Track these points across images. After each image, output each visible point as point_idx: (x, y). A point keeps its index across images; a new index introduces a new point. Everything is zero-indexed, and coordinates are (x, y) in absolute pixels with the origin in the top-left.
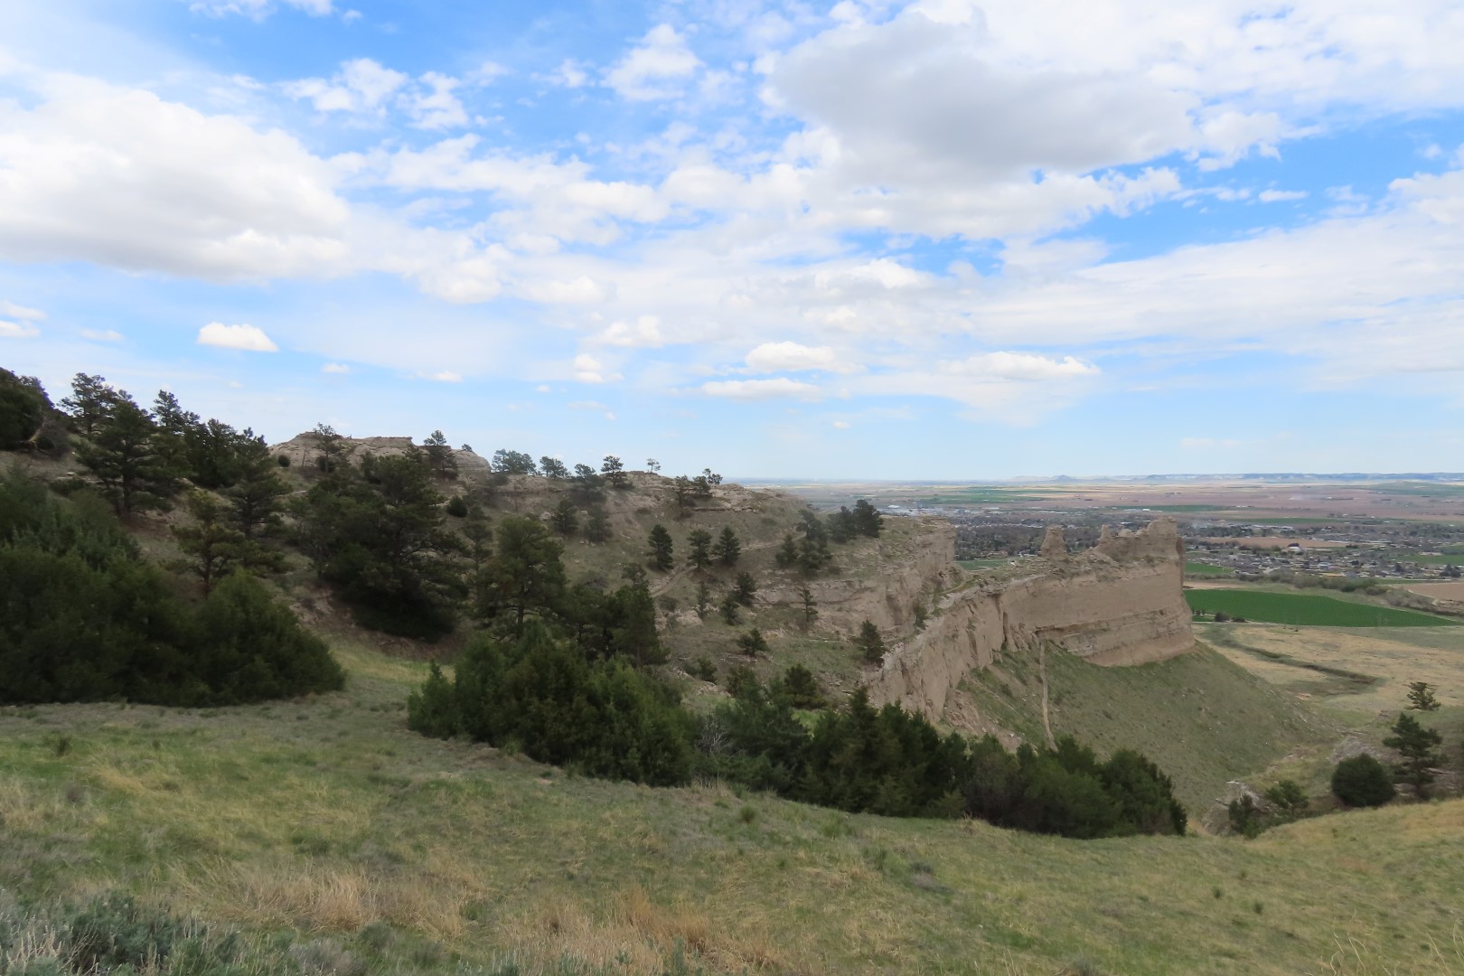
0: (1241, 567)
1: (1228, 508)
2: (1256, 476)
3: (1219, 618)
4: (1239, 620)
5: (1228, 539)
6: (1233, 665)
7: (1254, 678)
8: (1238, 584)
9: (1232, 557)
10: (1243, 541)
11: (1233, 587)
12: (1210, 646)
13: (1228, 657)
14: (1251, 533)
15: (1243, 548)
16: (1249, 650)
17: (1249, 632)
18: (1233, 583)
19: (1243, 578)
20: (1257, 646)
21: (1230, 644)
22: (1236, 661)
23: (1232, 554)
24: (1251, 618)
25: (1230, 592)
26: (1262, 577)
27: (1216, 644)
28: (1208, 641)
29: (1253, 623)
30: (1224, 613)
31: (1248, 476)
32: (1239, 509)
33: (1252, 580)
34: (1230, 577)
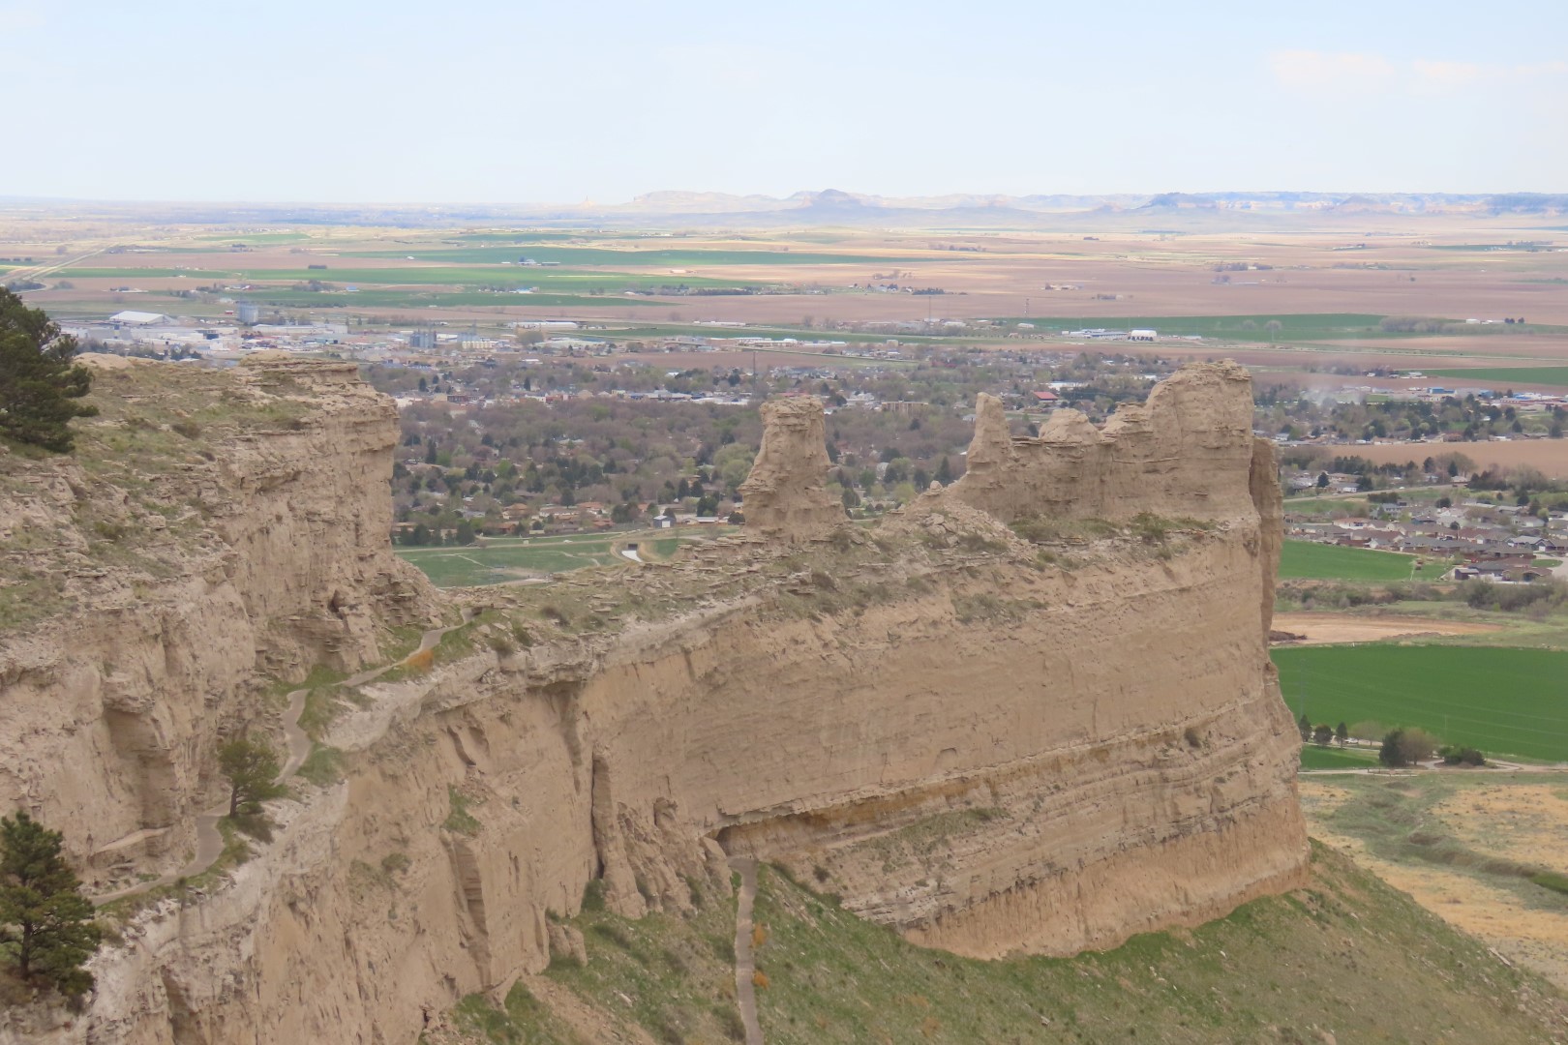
0: (1474, 556)
1: (1436, 328)
2: (1533, 204)
3: (1395, 754)
4: (1465, 758)
5: (1436, 446)
6: (1441, 930)
7: (1513, 976)
8: (1465, 620)
9: (1446, 516)
10: (1484, 453)
11: (1449, 631)
12: (1362, 862)
13: (1422, 900)
14: (1513, 423)
15: (1482, 482)
16: (1497, 871)
17: (1499, 800)
18: (1447, 615)
19: (1480, 598)
20: (1522, 855)
21: (1430, 850)
22: (1449, 915)
23: (1445, 503)
24: (1503, 749)
25: (1434, 651)
26: (1547, 593)
27: (1383, 851)
28: (1358, 844)
29: (1511, 768)
30: (1413, 732)
31: (1504, 204)
32: (1473, 331)
33: (1512, 604)
34: (1437, 596)
